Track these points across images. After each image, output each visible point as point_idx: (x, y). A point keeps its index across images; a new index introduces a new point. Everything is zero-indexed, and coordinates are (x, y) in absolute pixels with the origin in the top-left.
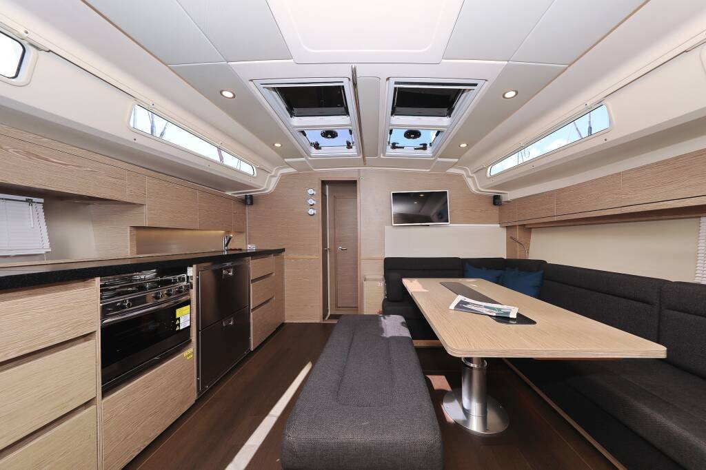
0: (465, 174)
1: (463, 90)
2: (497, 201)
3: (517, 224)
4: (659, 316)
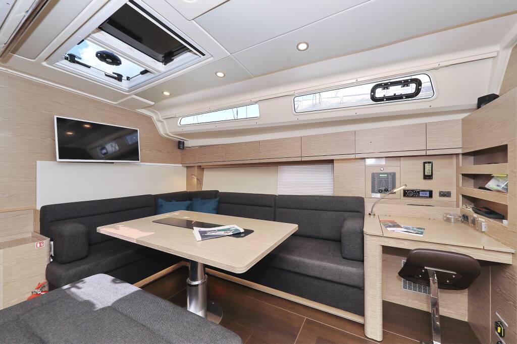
0: (154, 117)
1: (190, 51)
2: (181, 146)
3: (197, 165)
4: (275, 212)
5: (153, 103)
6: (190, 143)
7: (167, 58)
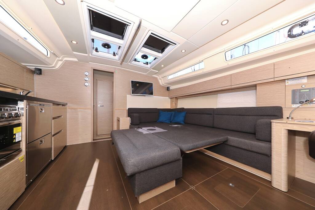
0: (158, 78)
1: (171, 44)
2: (168, 89)
3: (175, 97)
4: (213, 117)
5: (158, 71)
6: (172, 88)
7: (163, 51)
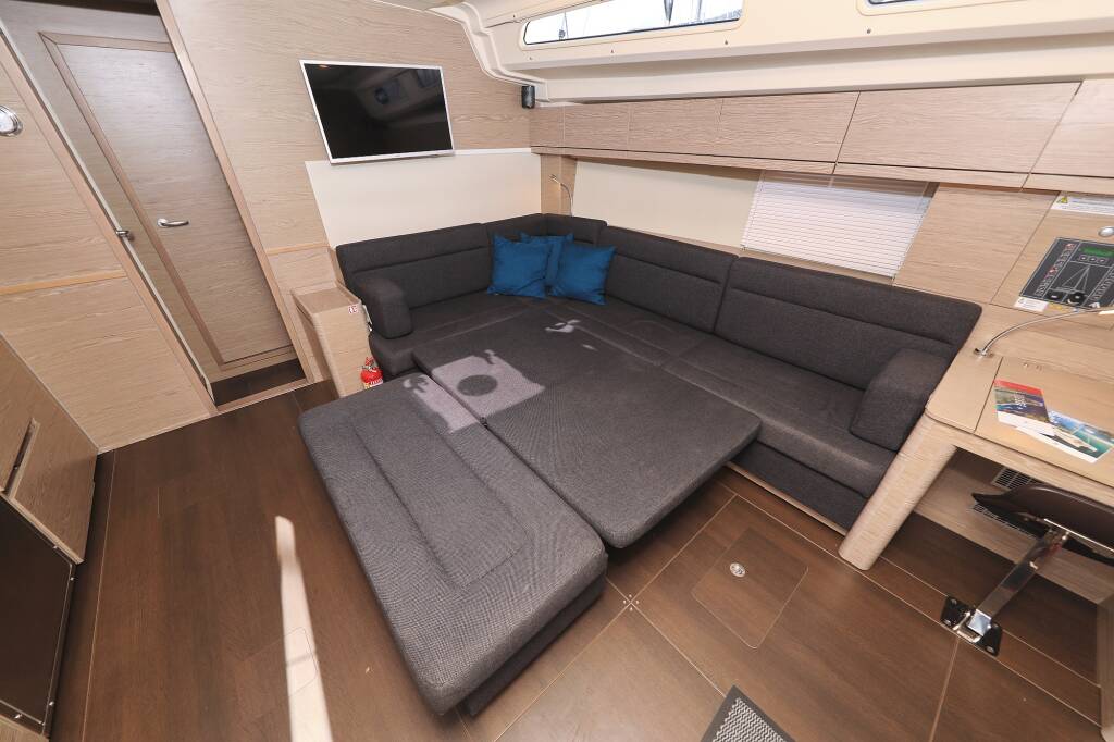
2: (529, 99)
3: (563, 152)
4: (723, 295)
6: (550, 91)
